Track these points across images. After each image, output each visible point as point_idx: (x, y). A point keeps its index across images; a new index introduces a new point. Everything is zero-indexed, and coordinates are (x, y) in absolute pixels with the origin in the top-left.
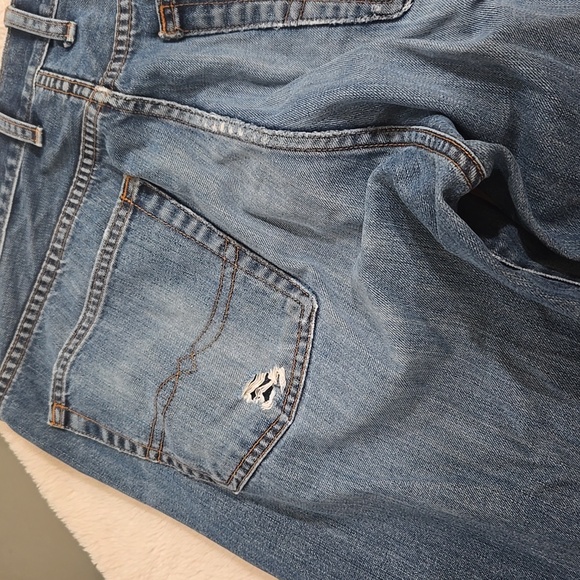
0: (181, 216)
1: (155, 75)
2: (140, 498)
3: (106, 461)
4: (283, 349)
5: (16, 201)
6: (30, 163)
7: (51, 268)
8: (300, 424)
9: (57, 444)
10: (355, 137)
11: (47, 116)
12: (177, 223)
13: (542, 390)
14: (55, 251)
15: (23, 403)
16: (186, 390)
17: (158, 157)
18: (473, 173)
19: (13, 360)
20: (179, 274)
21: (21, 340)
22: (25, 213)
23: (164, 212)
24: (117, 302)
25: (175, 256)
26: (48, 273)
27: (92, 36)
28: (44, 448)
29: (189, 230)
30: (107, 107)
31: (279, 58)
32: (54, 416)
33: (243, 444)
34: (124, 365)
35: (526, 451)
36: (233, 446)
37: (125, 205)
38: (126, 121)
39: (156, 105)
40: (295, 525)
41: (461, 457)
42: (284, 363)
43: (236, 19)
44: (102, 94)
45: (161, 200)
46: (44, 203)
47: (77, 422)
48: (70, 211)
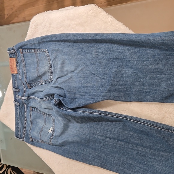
0: (37, 110)
1: (28, 94)
2: (43, 148)
3: (39, 144)
4: (52, 125)
5: (19, 112)
6: (19, 107)
7: (26, 120)
8: (55, 134)
9: (32, 143)
10: (50, 97)
11: (19, 101)
12: (37, 111)
13: (80, 123)
14: (25, 118)
15: (27, 139)
16: (43, 133)
17: (32, 104)
18: (56, 102)
19: (24, 133)
20: (39, 118)
21: (24, 130)
22: (21, 114)
23: (35, 110)
24: (34, 123)
25: (38, 115)
26: (25, 121)
27: (21, 90)
28: (31, 144)
29: (38, 112)
30: (24, 100)
31: (42, 88)
32: (31, 140)
33: (49, 138)
34: (35, 131)
35: (80, 131)
36: (48, 139)
37: (31, 110)
38: (27, 100)
39: (30, 97)
40: (60, 147)
41: (74, 134)
42: (52, 127)
43: (36, 85)
44: (23, 98)
45: (35, 108)
46: (23, 112)
47: (34, 140)
48: (26, 112)
